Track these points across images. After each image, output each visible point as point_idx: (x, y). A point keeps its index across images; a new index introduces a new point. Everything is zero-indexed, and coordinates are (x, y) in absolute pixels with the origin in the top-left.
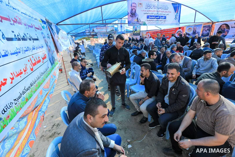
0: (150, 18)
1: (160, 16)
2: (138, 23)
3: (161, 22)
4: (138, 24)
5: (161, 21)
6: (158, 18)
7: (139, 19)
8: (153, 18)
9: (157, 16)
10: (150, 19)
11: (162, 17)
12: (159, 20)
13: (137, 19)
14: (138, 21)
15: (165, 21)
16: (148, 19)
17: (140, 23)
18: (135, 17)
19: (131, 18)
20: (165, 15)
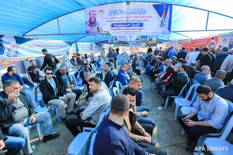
0: (116, 27)
1: (131, 23)
2: (99, 32)
3: (133, 31)
4: (99, 34)
5: (133, 29)
6: (128, 25)
7: (99, 29)
8: (120, 26)
9: (126, 24)
10: (116, 28)
11: (135, 24)
12: (130, 28)
13: (98, 28)
14: (99, 31)
15: (140, 29)
16: (113, 28)
17: (102, 32)
18: (95, 26)
19: (90, 28)
20: (141, 22)
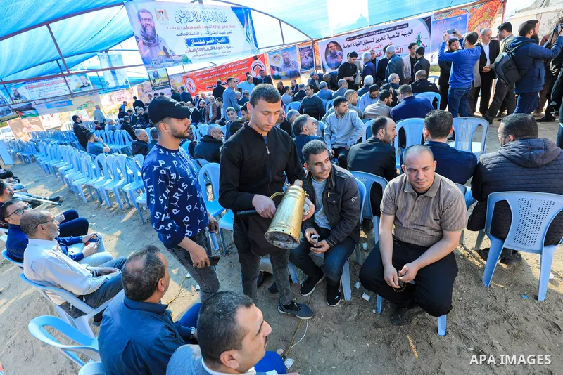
0: (195, 45)
1: (214, 38)
2: (168, 59)
3: (221, 51)
4: (171, 63)
5: (220, 48)
6: (212, 41)
7: (168, 51)
8: (201, 43)
9: (208, 39)
10: (196, 47)
11: (220, 38)
12: (215, 46)
13: (165, 49)
14: (168, 56)
15: (228, 48)
16: (192, 48)
17: (174, 58)
18: (158, 45)
19: (148, 50)
20: (225, 35)
